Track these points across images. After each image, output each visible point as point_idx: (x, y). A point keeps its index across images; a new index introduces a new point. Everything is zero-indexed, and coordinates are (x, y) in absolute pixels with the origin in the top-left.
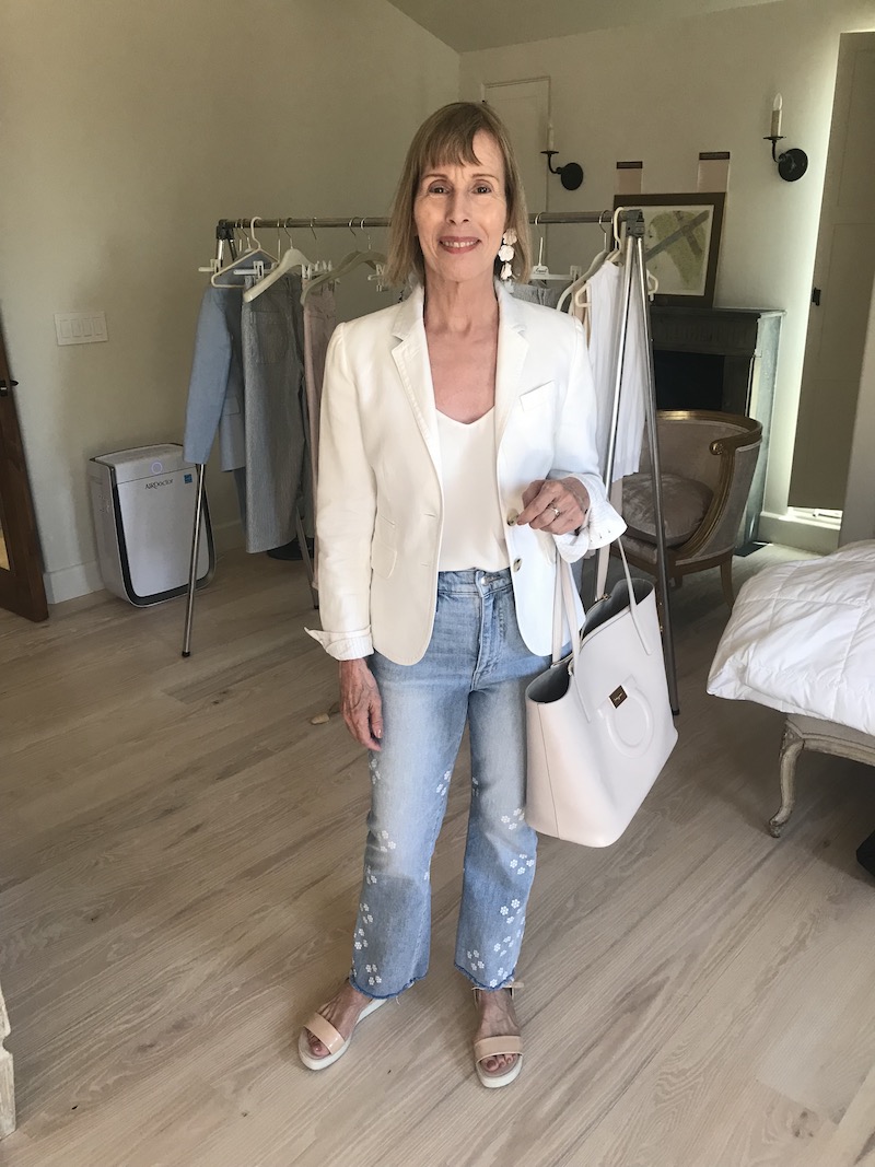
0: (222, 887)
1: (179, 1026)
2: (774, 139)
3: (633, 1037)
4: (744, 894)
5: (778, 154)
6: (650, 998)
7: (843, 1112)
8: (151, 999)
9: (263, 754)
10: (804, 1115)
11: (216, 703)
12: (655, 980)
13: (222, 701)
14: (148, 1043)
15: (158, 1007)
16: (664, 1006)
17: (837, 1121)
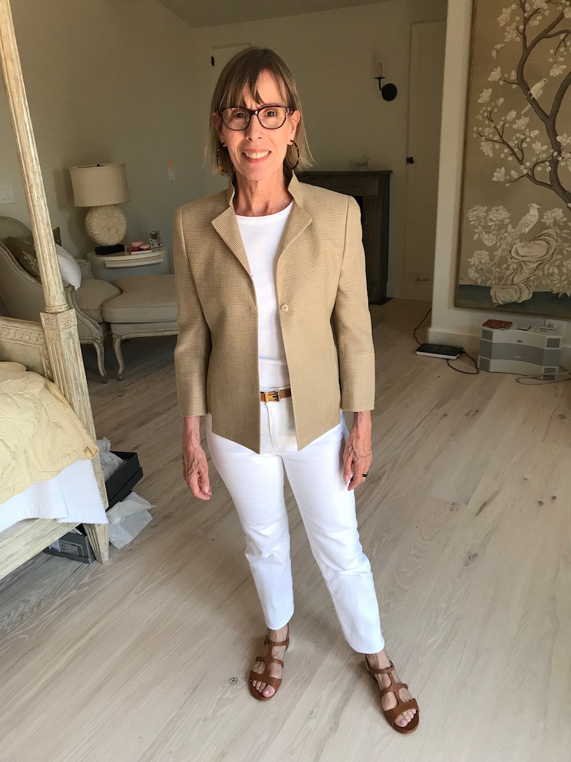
0: (162, 467)
1: (167, 517)
2: (379, 79)
3: (376, 491)
4: (413, 437)
5: (382, 87)
6: (380, 478)
7: (468, 501)
9: (159, 414)
10: (453, 504)
11: (120, 396)
12: (380, 471)
13: (123, 395)
16: (387, 480)
17: (467, 503)
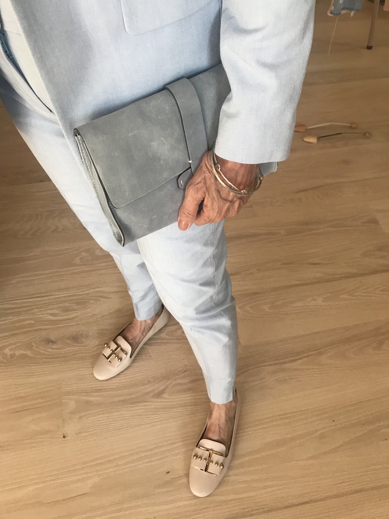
8: (75, 307)
14: (53, 339)
15: (75, 315)
